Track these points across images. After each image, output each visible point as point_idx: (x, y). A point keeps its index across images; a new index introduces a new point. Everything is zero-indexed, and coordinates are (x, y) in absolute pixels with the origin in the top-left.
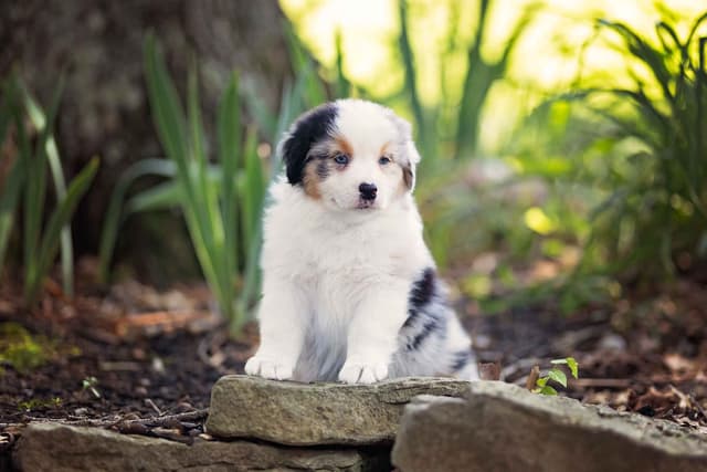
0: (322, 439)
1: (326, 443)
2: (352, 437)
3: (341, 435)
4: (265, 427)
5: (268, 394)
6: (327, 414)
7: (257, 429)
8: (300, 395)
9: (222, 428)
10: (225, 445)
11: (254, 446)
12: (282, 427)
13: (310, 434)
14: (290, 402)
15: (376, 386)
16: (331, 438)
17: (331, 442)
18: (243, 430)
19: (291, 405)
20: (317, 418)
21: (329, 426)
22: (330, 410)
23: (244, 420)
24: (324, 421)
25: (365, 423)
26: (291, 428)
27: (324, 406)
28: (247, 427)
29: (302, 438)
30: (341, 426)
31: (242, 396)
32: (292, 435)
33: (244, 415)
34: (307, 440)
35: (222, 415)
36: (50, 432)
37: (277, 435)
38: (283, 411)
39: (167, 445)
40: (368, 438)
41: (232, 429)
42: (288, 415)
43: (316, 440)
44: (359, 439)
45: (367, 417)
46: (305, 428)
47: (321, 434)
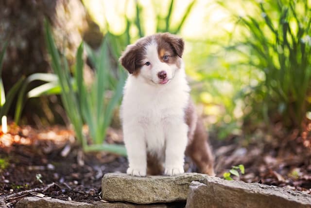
0: (154, 201)
1: (155, 202)
2: (165, 199)
3: (161, 199)
4: (131, 196)
5: (132, 183)
6: (156, 190)
7: (127, 197)
8: (145, 183)
9: (111, 197)
10: (112, 204)
11: (124, 205)
12: (138, 197)
13: (149, 199)
14: (141, 186)
15: (174, 178)
16: (157, 200)
17: (157, 202)
18: (120, 198)
19: (142, 187)
20: (151, 192)
21: (156, 195)
22: (157, 189)
23: (121, 194)
24: (155, 193)
25: (170, 193)
26: (141, 197)
27: (154, 187)
28: (122, 196)
29: (146, 201)
30: (161, 195)
31: (119, 184)
32: (142, 200)
33: (121, 192)
34: (148, 202)
35: (111, 191)
36: (37, 201)
37: (136, 200)
38: (138, 190)
39: (87, 205)
40: (171, 200)
41: (115, 198)
42: (140, 191)
43: (151, 201)
44: (167, 200)
45: (171, 191)
46: (147, 197)
47: (154, 199)
